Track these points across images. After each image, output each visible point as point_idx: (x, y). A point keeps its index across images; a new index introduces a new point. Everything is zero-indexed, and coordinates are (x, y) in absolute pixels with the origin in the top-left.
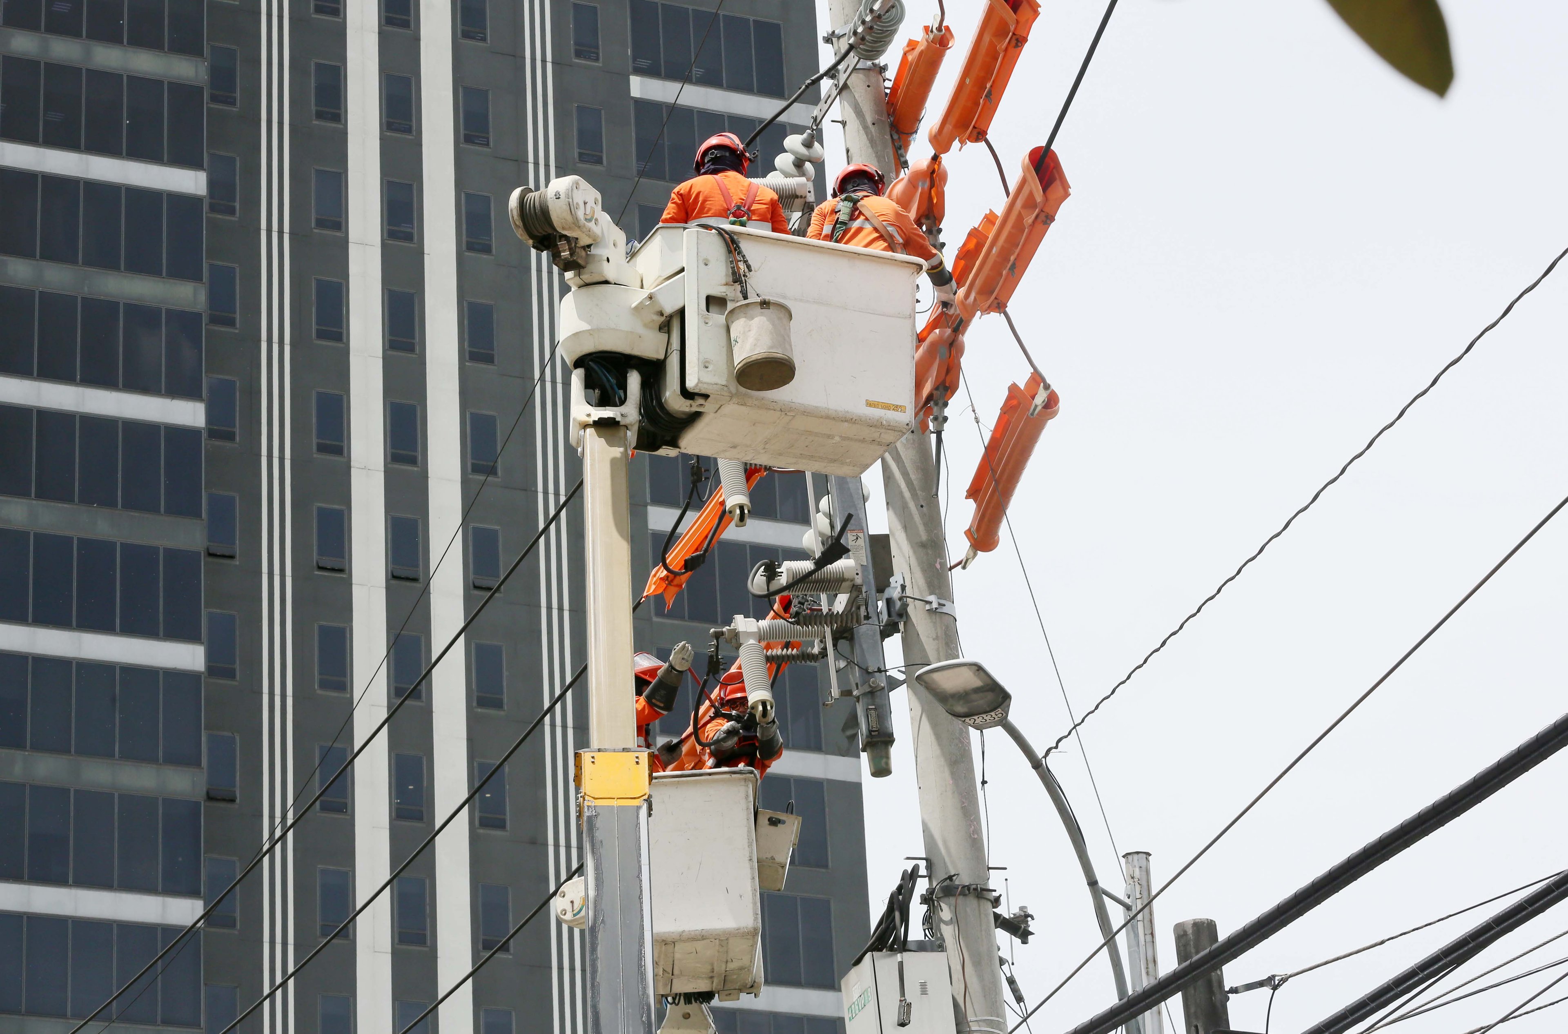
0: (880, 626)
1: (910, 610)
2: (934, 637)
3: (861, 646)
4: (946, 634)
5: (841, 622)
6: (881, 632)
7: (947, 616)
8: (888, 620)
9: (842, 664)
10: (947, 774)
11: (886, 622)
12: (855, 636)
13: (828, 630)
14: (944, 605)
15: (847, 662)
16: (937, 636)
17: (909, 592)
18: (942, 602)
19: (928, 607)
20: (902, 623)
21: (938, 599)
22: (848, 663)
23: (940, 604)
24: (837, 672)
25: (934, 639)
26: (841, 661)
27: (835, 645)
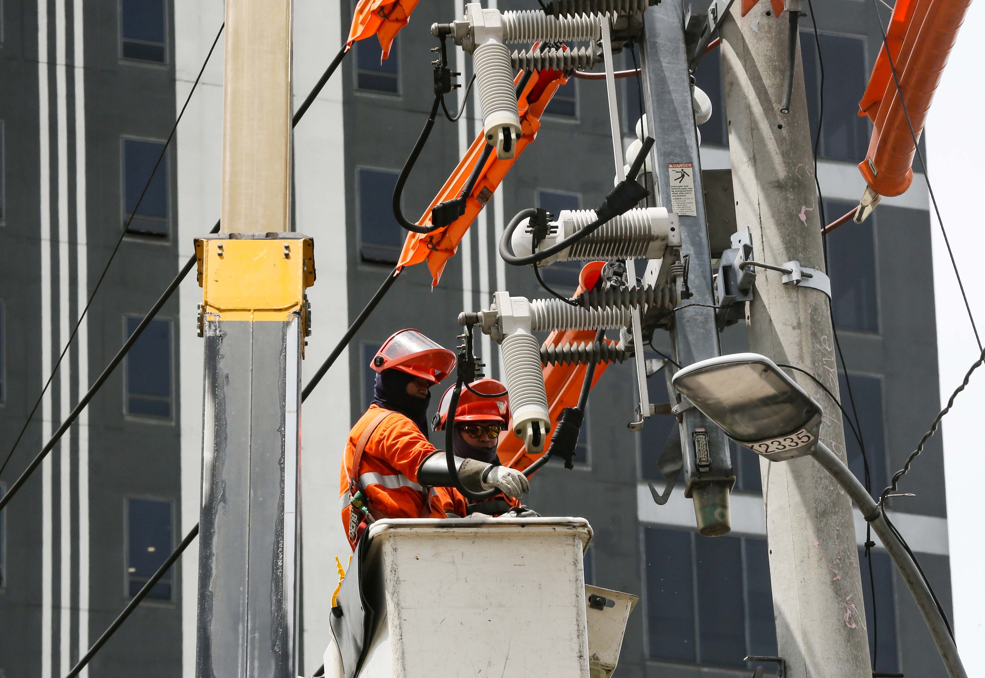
0: (715, 308)
1: (760, 282)
2: (795, 324)
3: (685, 337)
4: (813, 320)
5: (655, 301)
6: (717, 317)
7: (815, 293)
8: (725, 299)
9: (656, 365)
10: (810, 532)
11: (724, 301)
12: (678, 324)
13: (635, 313)
14: (811, 276)
15: (664, 362)
16: (799, 324)
17: (757, 256)
18: (807, 271)
19: (785, 279)
20: (748, 304)
21: (801, 266)
22: (665, 364)
23: (803, 275)
24: (648, 377)
25: (794, 328)
26: (654, 361)
27: (647, 337)
